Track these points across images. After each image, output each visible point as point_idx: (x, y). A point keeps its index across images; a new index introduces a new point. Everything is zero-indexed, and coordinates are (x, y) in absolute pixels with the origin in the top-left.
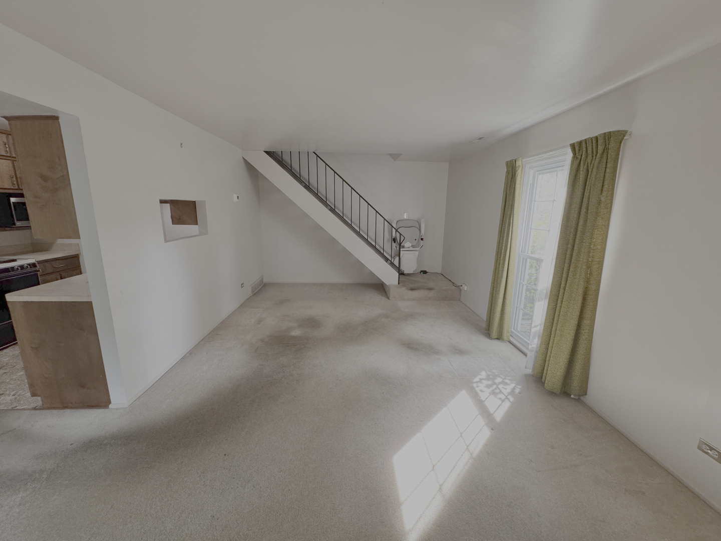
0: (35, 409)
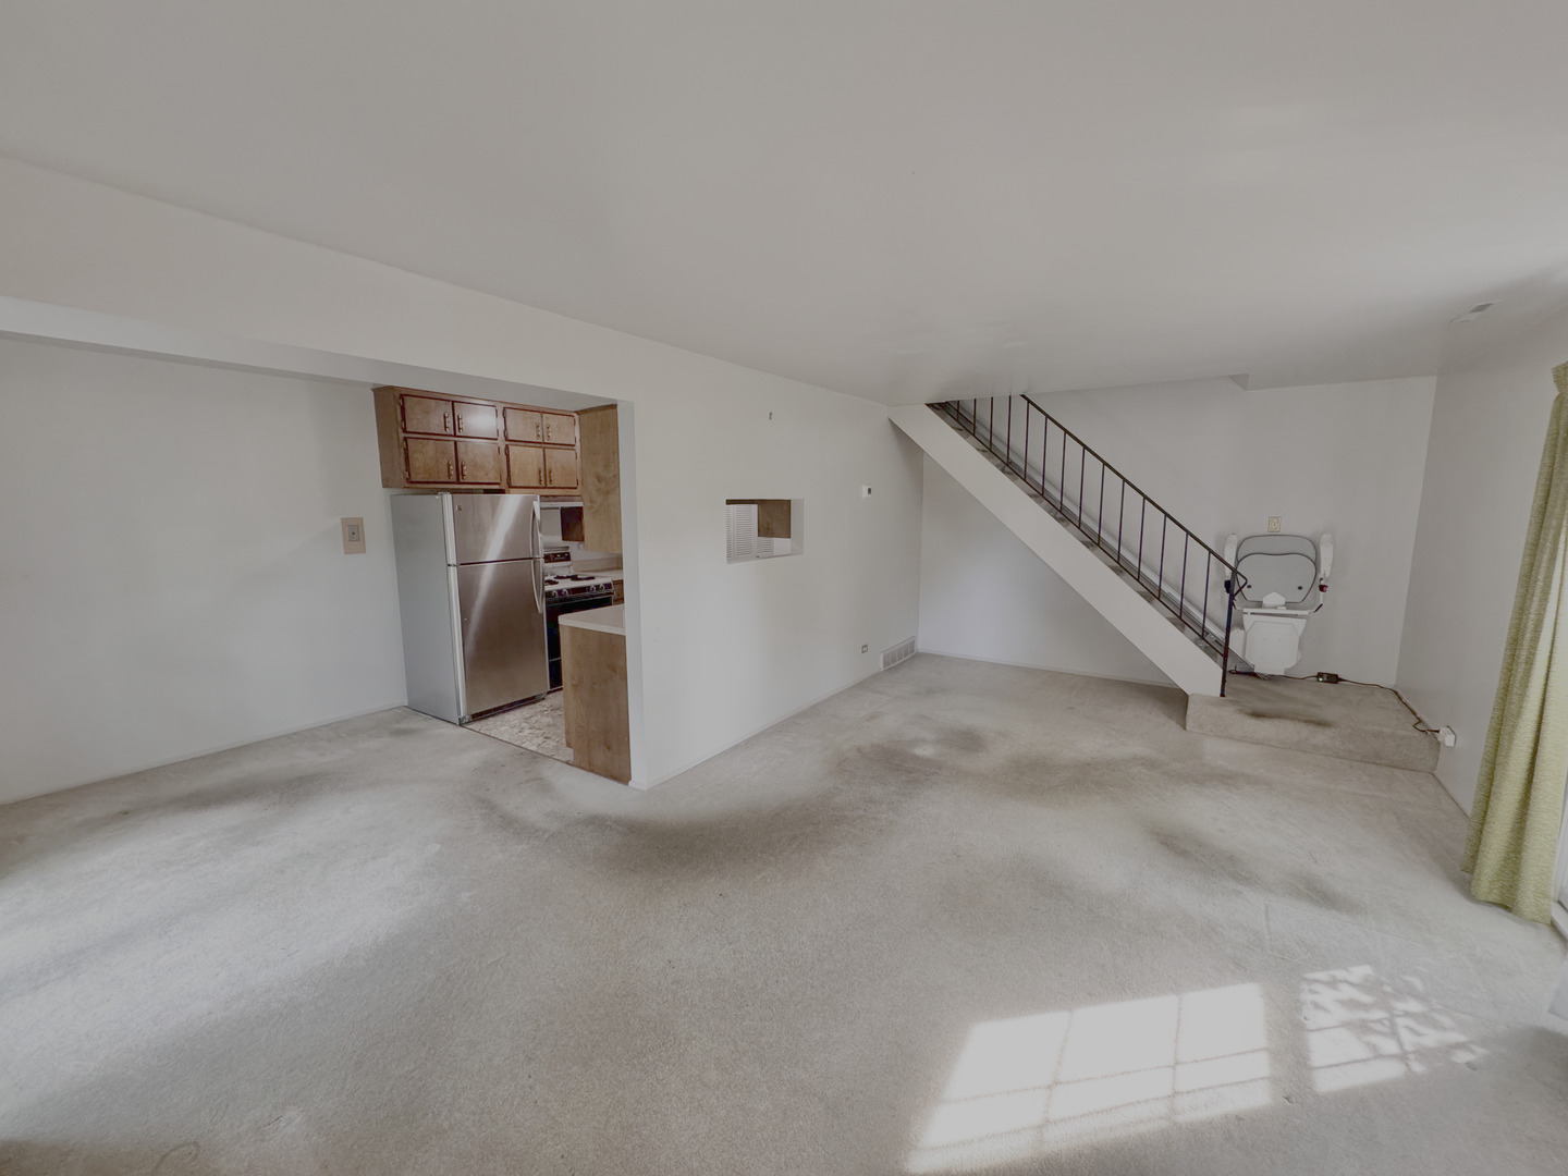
0: (567, 763)
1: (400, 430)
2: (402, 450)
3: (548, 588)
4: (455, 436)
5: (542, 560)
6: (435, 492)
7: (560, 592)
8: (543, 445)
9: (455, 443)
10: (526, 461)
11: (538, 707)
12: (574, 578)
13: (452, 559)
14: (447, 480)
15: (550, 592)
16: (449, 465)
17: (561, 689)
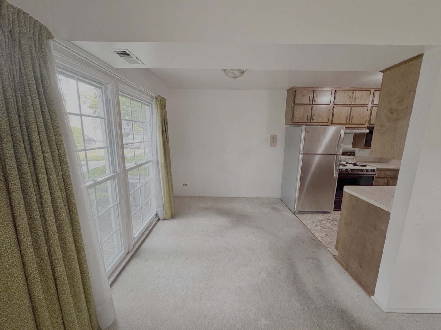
0: (334, 257)
1: (293, 103)
2: (292, 111)
3: (341, 167)
4: (313, 104)
5: (341, 155)
6: (300, 126)
7: (347, 170)
8: (351, 105)
9: (312, 106)
10: (342, 112)
11: (326, 216)
12: (355, 164)
13: (301, 152)
14: (306, 121)
15: (342, 170)
16: (308, 115)
17: (340, 211)
